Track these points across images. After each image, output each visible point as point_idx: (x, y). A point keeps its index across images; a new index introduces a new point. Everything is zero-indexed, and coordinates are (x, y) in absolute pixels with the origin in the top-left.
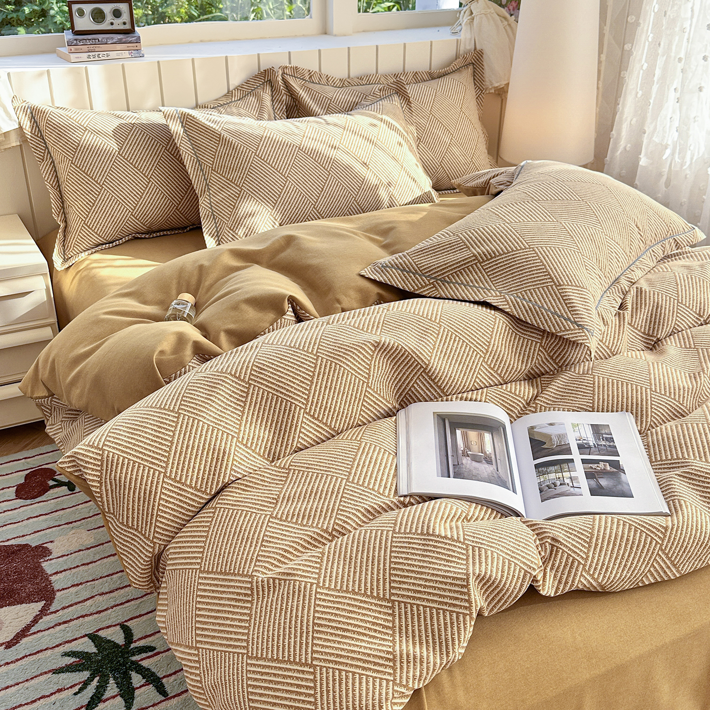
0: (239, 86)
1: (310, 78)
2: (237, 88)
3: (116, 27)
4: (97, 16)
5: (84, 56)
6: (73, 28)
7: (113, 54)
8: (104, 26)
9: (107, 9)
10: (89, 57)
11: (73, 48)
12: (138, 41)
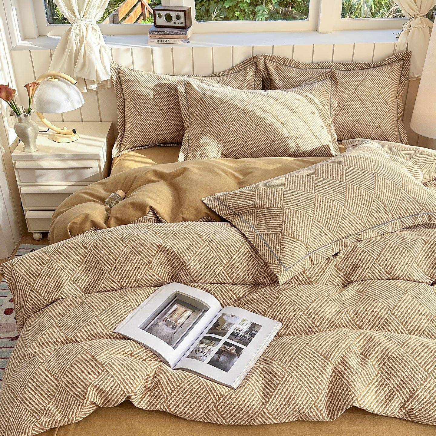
0: (238, 64)
1: (283, 63)
2: (237, 66)
3: (177, 25)
4: (168, 18)
5: (155, 41)
6: (155, 23)
7: (172, 41)
8: (171, 24)
9: (173, 14)
10: (158, 41)
11: (152, 36)
12: (186, 34)
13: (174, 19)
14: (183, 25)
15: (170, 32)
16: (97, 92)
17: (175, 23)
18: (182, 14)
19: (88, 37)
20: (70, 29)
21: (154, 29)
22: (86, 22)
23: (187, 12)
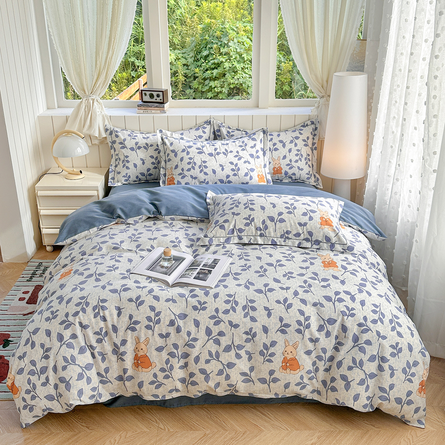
3: (158, 101)
4: (152, 96)
5: (142, 111)
6: (142, 100)
7: (153, 111)
8: (153, 100)
9: (155, 94)
10: (144, 112)
11: (139, 108)
12: (164, 107)
13: (155, 97)
14: (162, 101)
15: (152, 105)
16: (99, 146)
17: (156, 99)
18: (161, 94)
19: (94, 107)
20: (82, 102)
21: (141, 103)
22: (93, 98)
23: (164, 93)
